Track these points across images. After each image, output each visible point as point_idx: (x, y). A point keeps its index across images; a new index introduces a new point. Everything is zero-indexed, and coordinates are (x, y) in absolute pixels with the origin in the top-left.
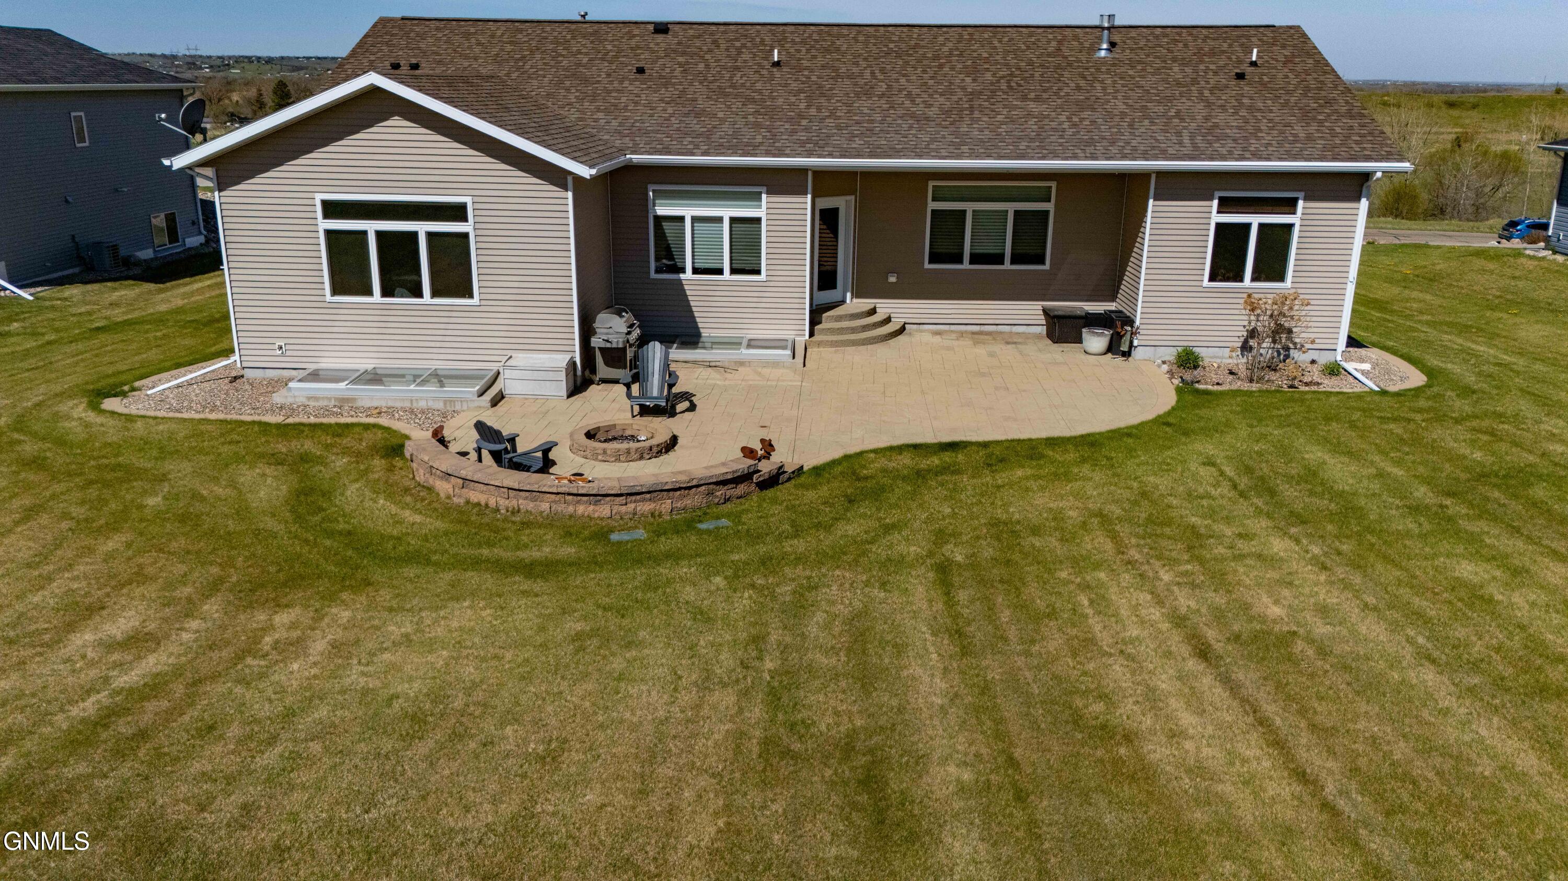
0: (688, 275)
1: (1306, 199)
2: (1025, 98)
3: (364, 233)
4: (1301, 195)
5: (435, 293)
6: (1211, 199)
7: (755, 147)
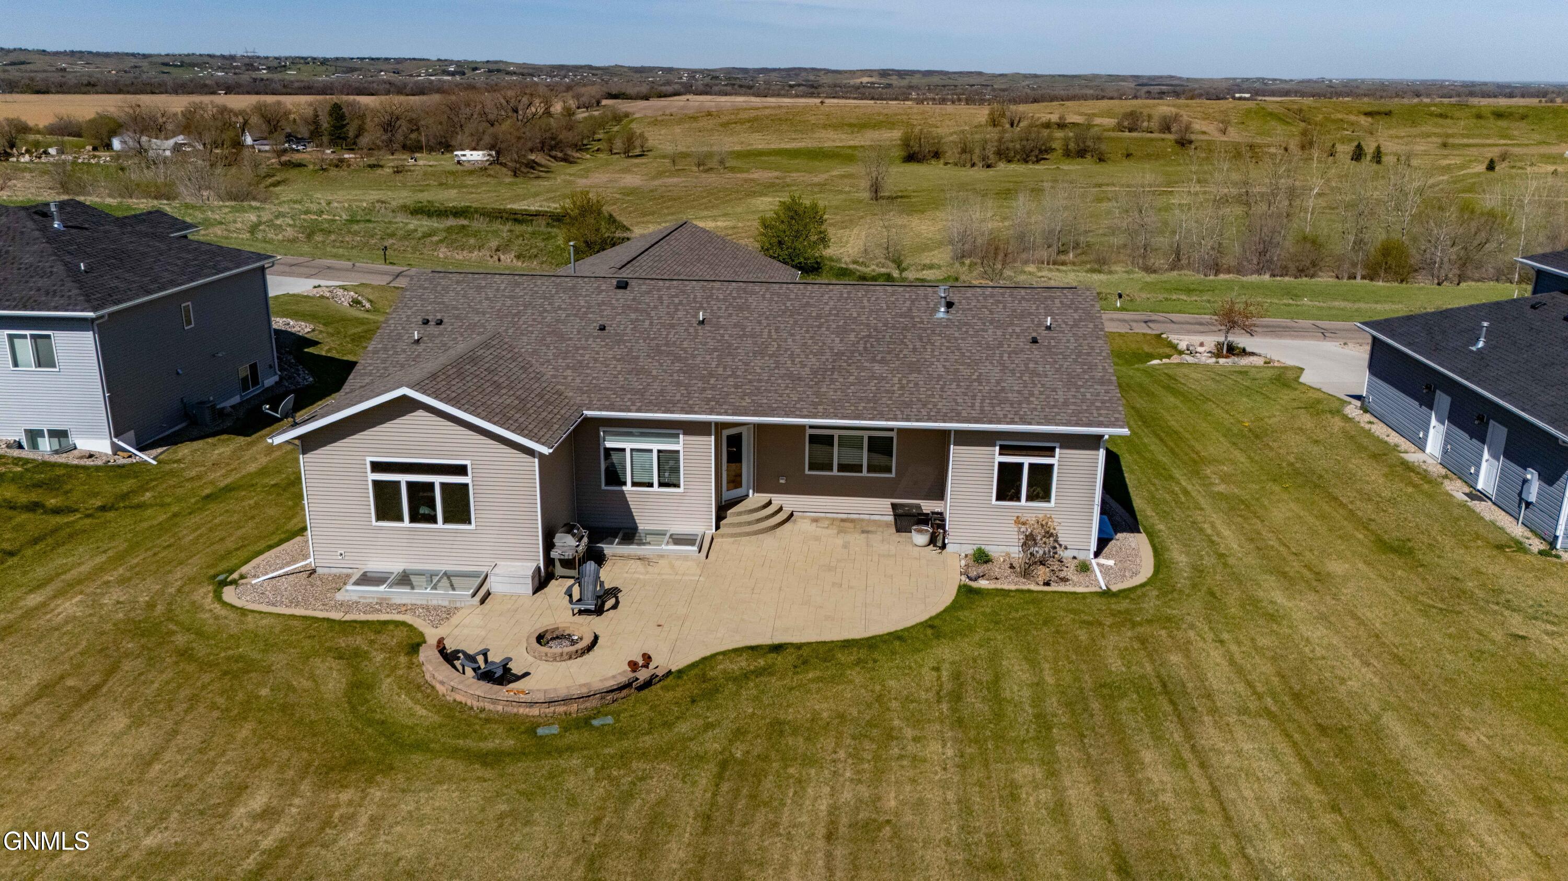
0: (628, 488)
1: (1061, 447)
2: (874, 360)
3: (399, 482)
4: (1057, 445)
5: (446, 520)
6: (994, 446)
7: (674, 404)
